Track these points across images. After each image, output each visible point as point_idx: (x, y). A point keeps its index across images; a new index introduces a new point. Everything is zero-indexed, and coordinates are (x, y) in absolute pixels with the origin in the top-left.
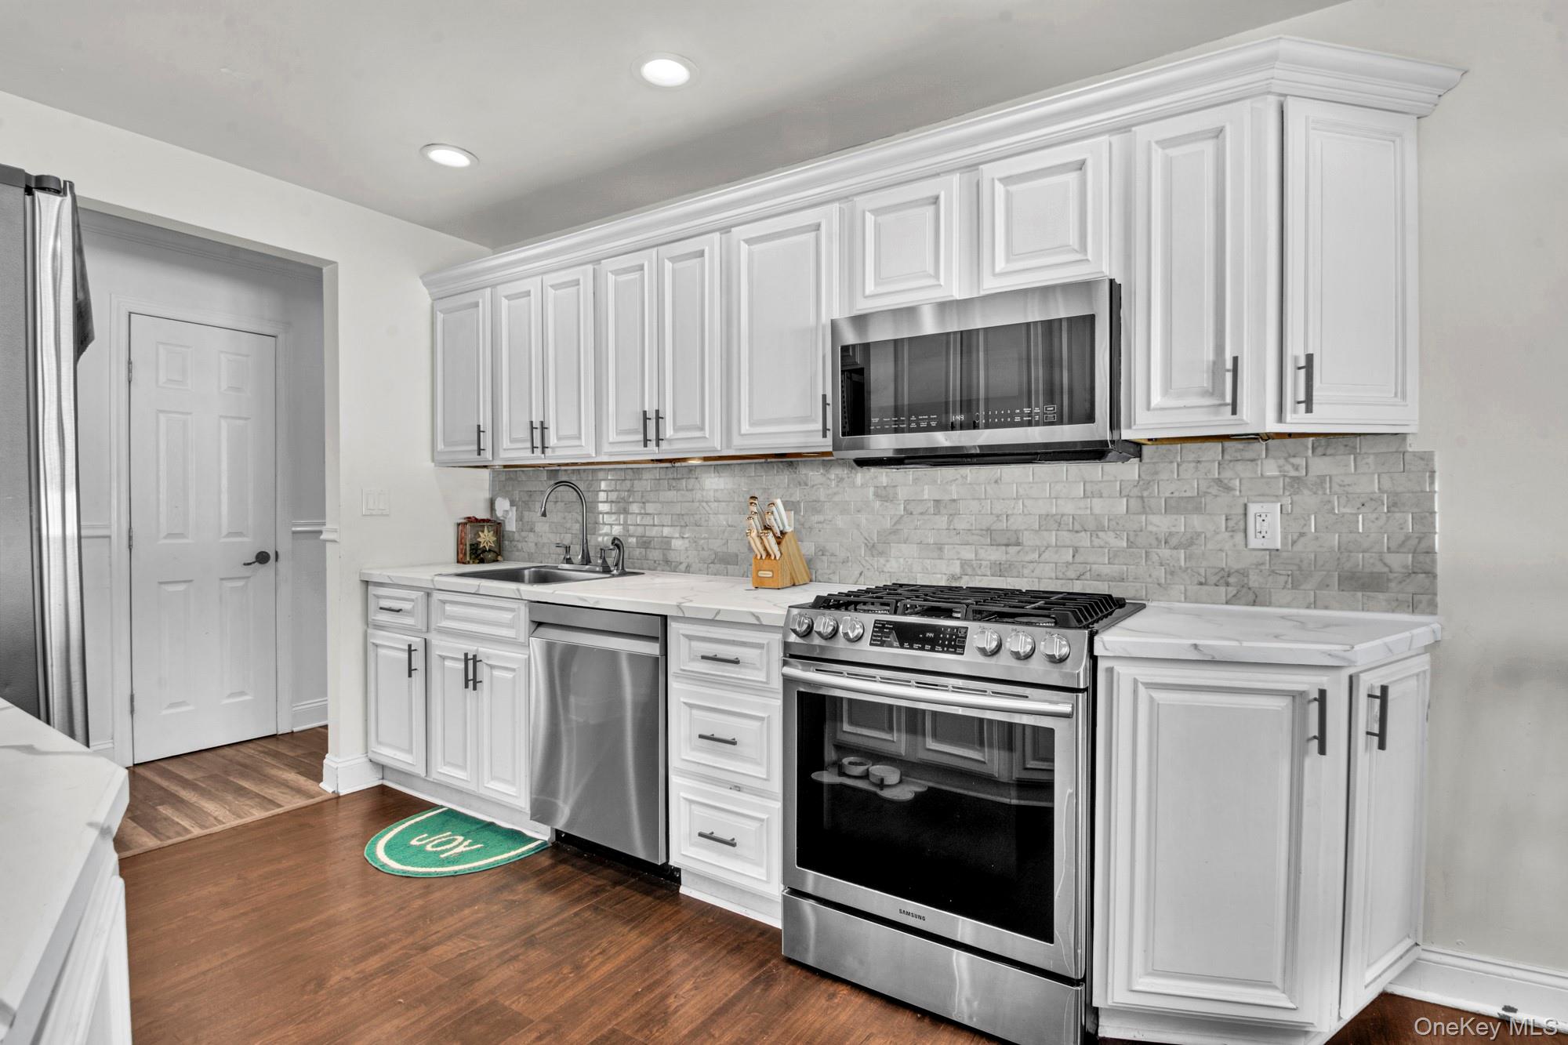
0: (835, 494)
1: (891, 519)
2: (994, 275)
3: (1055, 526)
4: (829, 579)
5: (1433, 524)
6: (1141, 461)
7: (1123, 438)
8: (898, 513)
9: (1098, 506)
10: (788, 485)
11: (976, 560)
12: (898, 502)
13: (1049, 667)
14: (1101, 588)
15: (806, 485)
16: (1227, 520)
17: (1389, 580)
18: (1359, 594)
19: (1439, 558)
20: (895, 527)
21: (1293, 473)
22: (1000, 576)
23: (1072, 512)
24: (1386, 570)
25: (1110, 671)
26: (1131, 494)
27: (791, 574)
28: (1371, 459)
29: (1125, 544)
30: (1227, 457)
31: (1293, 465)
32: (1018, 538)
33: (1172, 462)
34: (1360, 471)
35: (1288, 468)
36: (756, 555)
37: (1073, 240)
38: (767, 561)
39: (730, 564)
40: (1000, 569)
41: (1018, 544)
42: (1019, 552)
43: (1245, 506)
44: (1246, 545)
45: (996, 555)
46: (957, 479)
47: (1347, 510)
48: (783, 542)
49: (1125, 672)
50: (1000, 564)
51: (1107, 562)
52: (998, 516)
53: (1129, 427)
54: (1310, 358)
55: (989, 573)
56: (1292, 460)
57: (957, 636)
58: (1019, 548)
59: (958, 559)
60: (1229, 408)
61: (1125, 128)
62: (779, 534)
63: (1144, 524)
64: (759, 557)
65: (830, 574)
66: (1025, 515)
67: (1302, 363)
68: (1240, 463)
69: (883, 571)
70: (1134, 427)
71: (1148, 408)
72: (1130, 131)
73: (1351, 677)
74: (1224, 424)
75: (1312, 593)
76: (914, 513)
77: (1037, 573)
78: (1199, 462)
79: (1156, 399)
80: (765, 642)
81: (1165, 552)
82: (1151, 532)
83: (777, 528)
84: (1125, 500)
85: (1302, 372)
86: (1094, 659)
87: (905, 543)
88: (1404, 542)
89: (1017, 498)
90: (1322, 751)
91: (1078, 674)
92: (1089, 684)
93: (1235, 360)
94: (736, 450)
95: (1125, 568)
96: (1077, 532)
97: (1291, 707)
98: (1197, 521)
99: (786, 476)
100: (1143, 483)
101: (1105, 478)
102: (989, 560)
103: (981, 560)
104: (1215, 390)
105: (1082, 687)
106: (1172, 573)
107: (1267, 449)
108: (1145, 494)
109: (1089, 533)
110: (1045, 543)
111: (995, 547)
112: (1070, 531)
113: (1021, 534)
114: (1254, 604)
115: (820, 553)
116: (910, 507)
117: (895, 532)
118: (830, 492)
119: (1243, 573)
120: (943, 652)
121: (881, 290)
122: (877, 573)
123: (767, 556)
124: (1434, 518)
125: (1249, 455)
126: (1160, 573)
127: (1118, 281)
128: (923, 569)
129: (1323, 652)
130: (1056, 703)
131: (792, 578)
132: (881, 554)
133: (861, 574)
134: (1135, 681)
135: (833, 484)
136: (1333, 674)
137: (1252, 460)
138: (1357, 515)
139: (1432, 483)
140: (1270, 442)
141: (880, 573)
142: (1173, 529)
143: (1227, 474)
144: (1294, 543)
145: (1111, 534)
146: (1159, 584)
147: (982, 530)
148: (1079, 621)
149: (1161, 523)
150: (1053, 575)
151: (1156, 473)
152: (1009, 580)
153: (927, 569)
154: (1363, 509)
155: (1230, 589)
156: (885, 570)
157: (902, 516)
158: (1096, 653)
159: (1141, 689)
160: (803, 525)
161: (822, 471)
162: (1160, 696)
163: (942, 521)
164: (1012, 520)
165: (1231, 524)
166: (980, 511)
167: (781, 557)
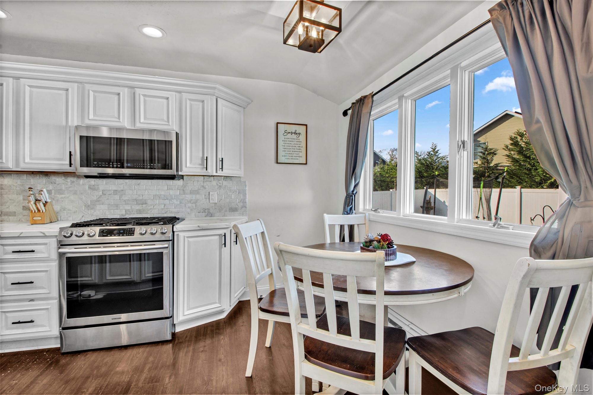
0: (70, 187)
1: (96, 196)
2: (140, 123)
3: (158, 198)
4: (67, 219)
5: (246, 196)
6: (183, 180)
7: (179, 174)
8: (99, 194)
9: (171, 192)
10: (45, 183)
11: (131, 209)
12: (99, 191)
13: (161, 235)
14: (173, 215)
15: (55, 183)
16: (205, 196)
17: (238, 209)
18: (233, 213)
19: (247, 203)
20: (98, 200)
21: (219, 185)
22: (140, 214)
23: (163, 194)
24: (238, 207)
25: (178, 235)
26: (181, 189)
27: (50, 218)
28: (235, 182)
29: (179, 203)
30: (205, 180)
31: (219, 183)
32: (146, 202)
33: (191, 181)
34: (233, 184)
35: (218, 183)
36: (32, 211)
37: (165, 118)
38: (38, 214)
39: (10, 216)
40: (139, 211)
41: (146, 204)
42: (146, 206)
43: (209, 192)
44: (209, 202)
45: (138, 207)
46: (124, 183)
47: (230, 194)
48: (47, 206)
49: (181, 234)
50: (140, 210)
51: (174, 208)
52: (139, 195)
53: (181, 171)
54: (222, 159)
55: (136, 213)
56: (219, 182)
57: (131, 231)
58: (146, 205)
59: (124, 209)
60: (206, 169)
61: (180, 92)
62: (44, 203)
63: (184, 197)
64: (33, 212)
65: (68, 217)
66: (149, 195)
67: (221, 160)
68: (208, 182)
69: (93, 215)
70: (182, 172)
71: (186, 167)
72: (181, 93)
73: (231, 230)
74: (204, 172)
75: (223, 213)
76: (106, 194)
77: (153, 212)
78: (198, 181)
79: (188, 165)
80: (48, 242)
81: (190, 205)
82: (186, 199)
83: (44, 200)
84: (179, 191)
85: (221, 162)
86: (173, 232)
87: (102, 205)
88: (241, 201)
89: (146, 190)
90: (225, 246)
91: (170, 236)
92: (172, 239)
93: (207, 157)
94: (22, 169)
95: (179, 209)
96: (165, 200)
97: (219, 238)
98: (198, 196)
99: (44, 180)
100: (184, 186)
101: (173, 185)
102: (136, 209)
103: (132, 209)
104: (202, 164)
105: (171, 239)
106: (192, 210)
107: (214, 178)
108: (185, 189)
109: (169, 200)
110: (155, 204)
111: (138, 205)
112: (163, 199)
113: (147, 201)
114: (211, 217)
115: (63, 210)
116: (105, 192)
117: (99, 201)
118: (67, 186)
119: (208, 209)
120: (127, 236)
121: (96, 118)
122: (90, 216)
123: (38, 211)
124: (246, 195)
125: (210, 180)
126: (189, 210)
127: (178, 132)
128: (110, 213)
129: (225, 225)
130: (164, 245)
131: (50, 219)
132: (92, 209)
133: (83, 217)
134: (184, 236)
135: (69, 183)
136: (227, 229)
137: (211, 181)
138: (232, 195)
139: (246, 188)
140: (214, 177)
141: (91, 215)
142: (192, 199)
143: (205, 184)
144: (220, 201)
145: (175, 200)
146: (188, 213)
147: (133, 200)
148: (169, 223)
149: (189, 197)
150: (158, 213)
151: (187, 183)
152: (143, 215)
153: (112, 213)
154: (233, 193)
155: (206, 213)
156: (94, 214)
157: (101, 196)
158: (174, 230)
159: (186, 238)
160: (53, 199)
161: (63, 178)
162: (190, 239)
163: (117, 197)
164: (144, 197)
165: (206, 197)
166: (132, 194)
167: (45, 211)
